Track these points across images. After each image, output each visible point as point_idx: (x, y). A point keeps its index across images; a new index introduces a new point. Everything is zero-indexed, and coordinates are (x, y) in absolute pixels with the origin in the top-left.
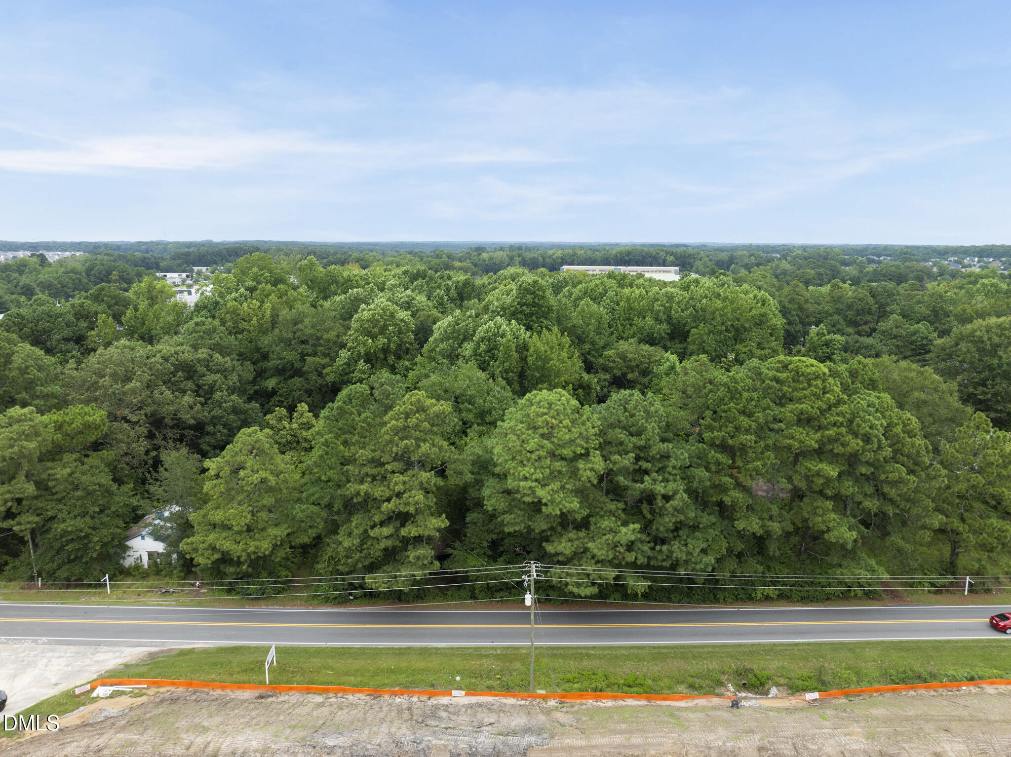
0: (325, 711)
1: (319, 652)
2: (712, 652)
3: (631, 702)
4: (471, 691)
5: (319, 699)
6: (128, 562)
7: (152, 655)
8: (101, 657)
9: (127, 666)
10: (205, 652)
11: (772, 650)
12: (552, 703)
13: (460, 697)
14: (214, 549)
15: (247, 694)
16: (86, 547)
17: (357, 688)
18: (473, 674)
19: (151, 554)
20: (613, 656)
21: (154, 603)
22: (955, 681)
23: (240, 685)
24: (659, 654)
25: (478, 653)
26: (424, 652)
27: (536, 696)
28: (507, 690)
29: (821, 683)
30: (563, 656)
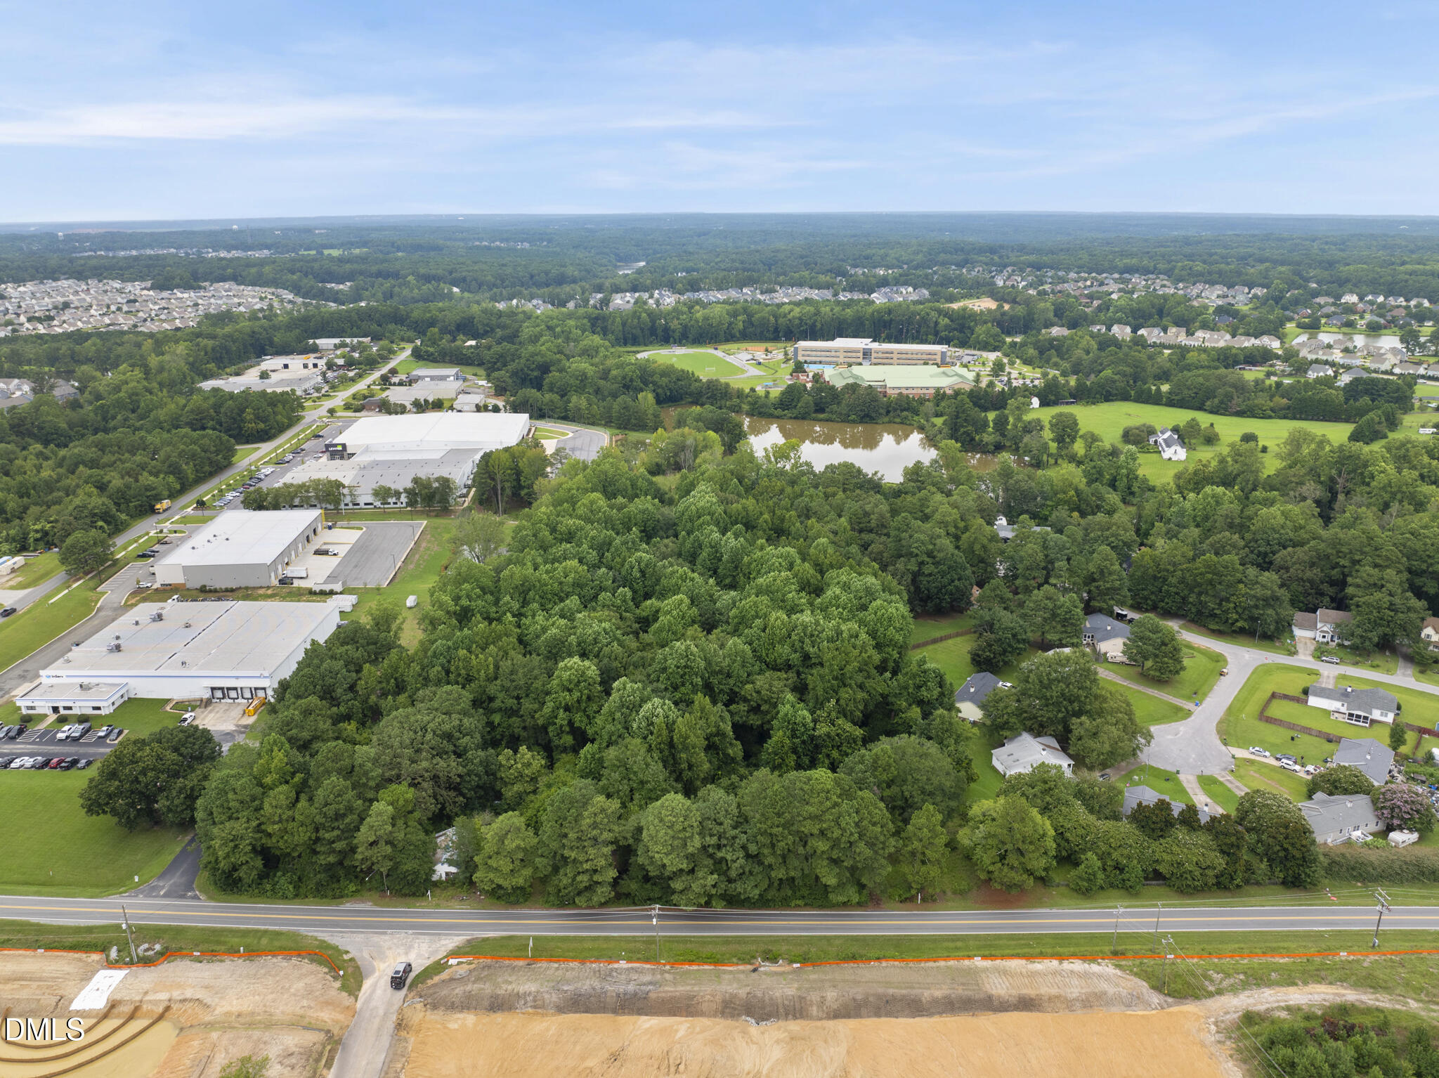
0: (560, 972)
1: (553, 938)
2: (756, 940)
3: (706, 967)
4: (629, 960)
5: (556, 965)
6: (435, 878)
7: (469, 941)
8: (443, 942)
9: (459, 948)
10: (495, 939)
11: (785, 940)
12: (668, 967)
13: (623, 964)
14: (492, 882)
15: (521, 963)
16: (417, 877)
17: (574, 959)
18: (631, 951)
19: (447, 874)
20: (703, 942)
21: (457, 908)
22: (869, 960)
23: (517, 958)
24: (727, 941)
25: (634, 939)
26: (607, 939)
27: (659, 963)
28: (647, 961)
29: (805, 960)
30: (678, 942)
